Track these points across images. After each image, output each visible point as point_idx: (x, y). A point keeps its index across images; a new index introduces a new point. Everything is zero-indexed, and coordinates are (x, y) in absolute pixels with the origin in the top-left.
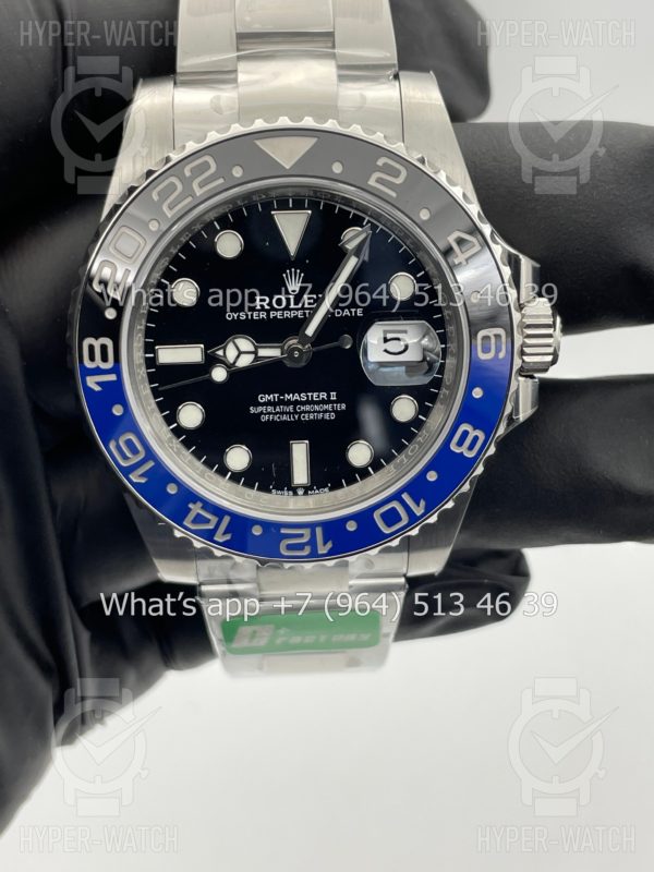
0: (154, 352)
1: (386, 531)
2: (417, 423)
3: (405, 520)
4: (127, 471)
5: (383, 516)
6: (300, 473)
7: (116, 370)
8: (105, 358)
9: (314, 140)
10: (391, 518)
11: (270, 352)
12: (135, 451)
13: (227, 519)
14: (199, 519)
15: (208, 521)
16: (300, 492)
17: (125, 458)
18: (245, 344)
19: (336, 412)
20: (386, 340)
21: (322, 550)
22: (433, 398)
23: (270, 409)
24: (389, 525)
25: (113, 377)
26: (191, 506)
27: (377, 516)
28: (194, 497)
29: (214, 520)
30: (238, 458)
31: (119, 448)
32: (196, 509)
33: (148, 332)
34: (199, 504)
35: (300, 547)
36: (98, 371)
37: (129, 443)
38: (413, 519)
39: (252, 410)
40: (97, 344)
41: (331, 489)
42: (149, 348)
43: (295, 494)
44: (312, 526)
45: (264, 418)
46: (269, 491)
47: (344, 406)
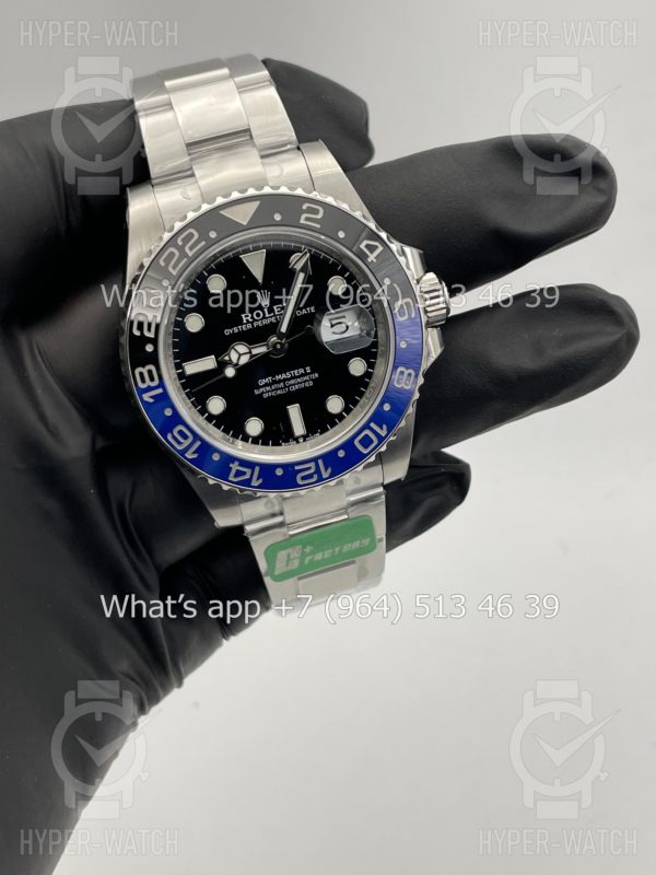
0: (182, 368)
1: (365, 452)
2: (368, 375)
3: (376, 441)
4: (183, 452)
5: (361, 442)
6: (298, 427)
7: (162, 384)
8: (152, 379)
9: (258, 203)
10: (366, 442)
11: (260, 350)
12: (185, 437)
13: (257, 469)
14: (239, 474)
15: (244, 473)
16: (301, 440)
17: (179, 443)
18: (242, 348)
19: (313, 380)
20: (332, 326)
21: (325, 475)
22: (375, 356)
23: (268, 388)
24: (366, 447)
25: (160, 391)
26: (231, 465)
27: (356, 442)
28: (232, 459)
29: (248, 471)
30: (254, 426)
31: (174, 437)
32: (235, 467)
33: (176, 356)
34: (237, 463)
35: (310, 476)
36: (149, 389)
37: (181, 432)
38: (381, 439)
39: (256, 392)
40: (144, 371)
41: (321, 434)
42: (178, 366)
43: (298, 442)
44: (315, 460)
45: (265, 396)
46: (280, 445)
47: (317, 375)
